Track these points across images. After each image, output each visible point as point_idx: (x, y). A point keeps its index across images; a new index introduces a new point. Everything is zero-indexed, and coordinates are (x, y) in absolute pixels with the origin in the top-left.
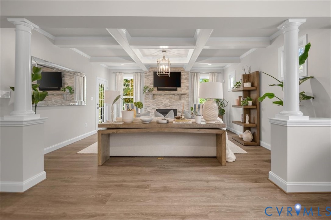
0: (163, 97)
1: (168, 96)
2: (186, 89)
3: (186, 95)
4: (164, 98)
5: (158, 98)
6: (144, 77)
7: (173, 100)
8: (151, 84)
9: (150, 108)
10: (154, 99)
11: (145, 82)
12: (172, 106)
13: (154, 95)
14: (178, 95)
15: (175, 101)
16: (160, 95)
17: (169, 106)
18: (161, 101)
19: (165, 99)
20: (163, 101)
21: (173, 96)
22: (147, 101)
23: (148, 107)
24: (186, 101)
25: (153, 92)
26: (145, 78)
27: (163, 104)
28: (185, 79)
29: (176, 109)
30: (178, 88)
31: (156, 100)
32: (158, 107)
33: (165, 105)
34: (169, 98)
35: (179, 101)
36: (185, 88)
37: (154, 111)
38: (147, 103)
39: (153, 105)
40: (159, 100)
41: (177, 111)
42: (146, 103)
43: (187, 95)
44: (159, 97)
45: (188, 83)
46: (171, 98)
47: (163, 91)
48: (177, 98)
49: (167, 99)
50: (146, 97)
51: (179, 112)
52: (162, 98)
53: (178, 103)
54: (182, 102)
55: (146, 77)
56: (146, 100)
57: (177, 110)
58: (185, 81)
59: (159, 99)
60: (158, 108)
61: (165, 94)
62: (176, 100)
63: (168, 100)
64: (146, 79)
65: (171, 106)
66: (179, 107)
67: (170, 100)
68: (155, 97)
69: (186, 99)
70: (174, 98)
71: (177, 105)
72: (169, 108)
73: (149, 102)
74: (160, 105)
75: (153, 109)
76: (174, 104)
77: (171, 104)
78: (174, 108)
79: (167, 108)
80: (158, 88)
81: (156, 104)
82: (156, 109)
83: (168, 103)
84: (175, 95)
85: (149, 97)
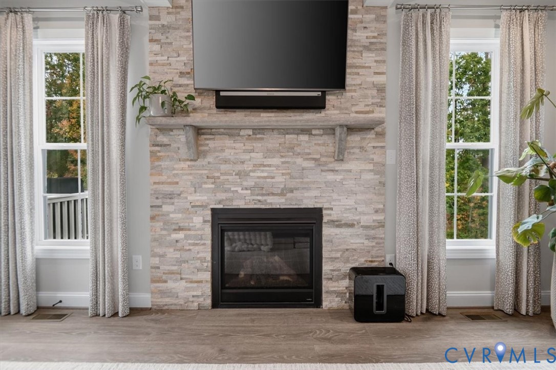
0: (249, 146)
1: (273, 141)
2: (370, 101)
3: (371, 135)
4: (252, 151)
5: (223, 150)
6: (146, 39)
7: (299, 161)
8: (182, 74)
9: (179, 203)
10: (199, 154)
11: (151, 64)
12: (297, 194)
13: (199, 131)
14: (330, 130)
15: (311, 164)
16: (232, 132)
17: (282, 194)
18: (239, 167)
19: (258, 157)
20: (247, 167)
21: (304, 137)
22: (164, 164)
23: (170, 196)
24: (371, 167)
25: (196, 119)
26: (151, 41)
27: (250, 183)
28: (367, 48)
29: (319, 211)
30: (331, 98)
31: (210, 159)
32: (222, 196)
33: (258, 189)
34: (279, 151)
35: (331, 166)
36: (365, 97)
37: (200, 219)
38: (163, 178)
39: (197, 188)
40: (226, 161)
41: (325, 219)
42: (157, 179)
43: (377, 134)
44: (228, 142)
45: (383, 68)
46: (291, 149)
47: (247, 112)
48: (322, 149)
49: (269, 153)
50: (155, 145)
51: (337, 224)
52: (245, 151)
53: (330, 177)
54: (350, 171)
55: (158, 36)
56: (159, 159)
57: (324, 212)
58: (368, 58)
59: (228, 154)
60: (220, 203)
61: (259, 130)
62: (316, 160)
63: (276, 161)
64: (156, 47)
65: (289, 195)
66: (335, 196)
67: (287, 160)
68: (207, 142)
69: (372, 156)
70: (307, 151)
71: (323, 186)
72: (283, 200)
73: (174, 169)
74: (232, 189)
75: (193, 207)
76: (307, 183)
77: (292, 184)
78: (308, 203)
79: (271, 204)
80: (222, 94)
81: (212, 183)
82: (213, 210)
83: (273, 178)
84: (314, 132)
85: (174, 145)
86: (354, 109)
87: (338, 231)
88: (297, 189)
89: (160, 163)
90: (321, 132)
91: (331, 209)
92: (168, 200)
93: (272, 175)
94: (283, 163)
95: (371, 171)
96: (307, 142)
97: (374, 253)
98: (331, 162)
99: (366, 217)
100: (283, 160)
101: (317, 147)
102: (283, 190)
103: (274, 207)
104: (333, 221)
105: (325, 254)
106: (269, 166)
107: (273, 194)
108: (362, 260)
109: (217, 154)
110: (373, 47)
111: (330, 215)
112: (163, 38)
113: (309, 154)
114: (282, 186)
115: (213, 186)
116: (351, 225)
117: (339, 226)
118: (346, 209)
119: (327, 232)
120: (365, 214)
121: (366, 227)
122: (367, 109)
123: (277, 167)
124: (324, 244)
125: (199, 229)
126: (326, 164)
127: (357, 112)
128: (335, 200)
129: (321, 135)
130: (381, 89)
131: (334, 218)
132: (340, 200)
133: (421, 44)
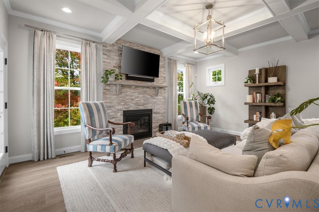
0: (134, 91)
1: (141, 90)
2: (163, 81)
3: (163, 90)
4: (135, 93)
5: (127, 92)
6: (102, 53)
7: (147, 96)
9: (113, 109)
11: (104, 62)
12: (146, 105)
14: (154, 88)
15: (149, 97)
16: (129, 87)
17: (143, 105)
18: (131, 98)
19: (136, 94)
20: (134, 97)
21: (148, 89)
22: (108, 96)
24: (163, 98)
26: (103, 54)
27: (134, 102)
29: (151, 110)
30: (156, 79)
31: (123, 95)
32: (126, 106)
33: (137, 104)
34: (142, 93)
36: (161, 79)
37: (120, 114)
38: (108, 101)
39: (119, 104)
40: (128, 96)
41: (153, 112)
42: (105, 101)
43: (164, 89)
44: (128, 90)
45: (165, 73)
46: (145, 92)
47: (134, 81)
48: (152, 93)
49: (139, 93)
50: (105, 90)
51: (156, 113)
52: (133, 93)
53: (154, 100)
54: (158, 99)
55: (106, 53)
56: (106, 94)
57: (153, 110)
58: (162, 70)
59: (128, 93)
60: (126, 108)
61: (137, 87)
62: (151, 96)
63: (141, 96)
64: (106, 57)
65: (145, 105)
67: (144, 95)
68: (122, 89)
69: (163, 95)
70: (149, 93)
71: (152, 103)
72: (143, 107)
73: (112, 98)
74: (130, 104)
75: (118, 110)
76: (149, 102)
77: (145, 102)
78: (149, 108)
79: (140, 108)
80: (129, 75)
81: (124, 102)
82: (123, 111)
83: (140, 101)
84: (150, 88)
85: (111, 90)
86: (159, 82)
87: (156, 115)
88: (146, 104)
89: (106, 96)
90: (152, 88)
91: (154, 109)
92: (110, 108)
93: (140, 100)
94: (143, 96)
95: (163, 99)
96: (149, 91)
97: (163, 120)
98: (154, 96)
99: (162, 111)
100: (143, 95)
101: (151, 92)
102: (143, 104)
103: (141, 109)
104: (155, 112)
105: (153, 121)
106: (139, 97)
107: (141, 105)
108: (161, 122)
109: (125, 93)
110: (163, 67)
111: (154, 111)
112: (108, 54)
113: (149, 94)
114: (143, 103)
115: (124, 103)
116: (159, 113)
117: (156, 114)
118: (158, 109)
119: (154, 115)
120: (162, 110)
121: (162, 113)
122: (162, 83)
123: (142, 98)
124: (153, 119)
125: (119, 118)
126: (153, 97)
127: (160, 83)
128: (155, 107)
129: (152, 89)
130: (165, 78)
131: (155, 111)
132: (156, 107)
133: (173, 69)
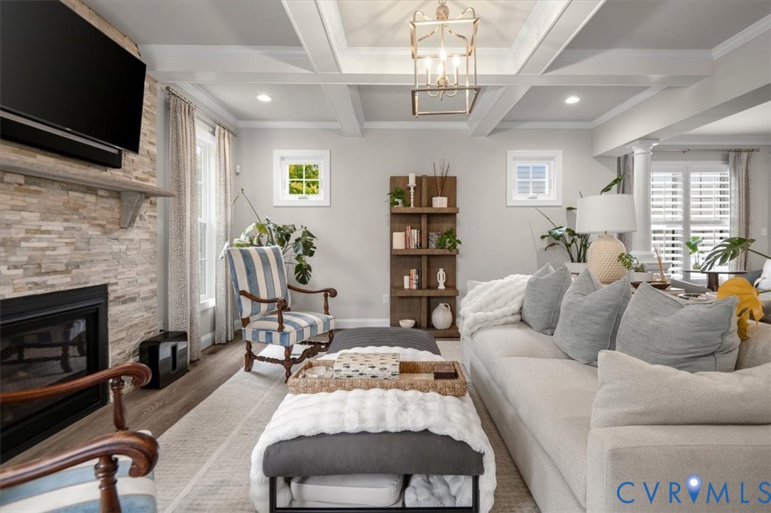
1: (55, 197)
2: (148, 170)
3: (148, 203)
7: (85, 226)
12: (83, 270)
14: (116, 194)
15: (95, 232)
17: (66, 272)
19: (32, 218)
20: (16, 233)
21: (91, 198)
24: (147, 236)
27: (20, 257)
29: (105, 287)
30: (128, 157)
34: (62, 213)
35: (116, 234)
36: (143, 164)
41: (111, 297)
43: (151, 203)
46: (75, 210)
48: (108, 214)
49: (48, 214)
51: (123, 300)
53: (116, 247)
54: (132, 240)
57: (110, 288)
62: (102, 226)
63: (57, 226)
65: (75, 272)
66: (120, 269)
67: (71, 225)
69: (149, 225)
70: (93, 215)
71: (110, 257)
72: (68, 279)
76: (96, 255)
77: (77, 257)
78: (95, 281)
79: (53, 286)
83: (54, 249)
84: (100, 193)
86: (135, 174)
87: (123, 307)
88: (84, 263)
90: (106, 194)
91: (116, 284)
93: (54, 245)
94: (66, 229)
95: (147, 240)
96: (95, 204)
97: (151, 323)
98: (116, 230)
99: (144, 288)
100: (66, 224)
101: (104, 212)
102: (67, 265)
103: (57, 289)
104: (119, 298)
105: (111, 338)
106: (48, 232)
107: (56, 272)
108: (142, 334)
111: (115, 291)
113: (95, 219)
114: (65, 261)
116: (133, 300)
117: (124, 302)
118: (129, 282)
119: (114, 310)
120: (142, 285)
121: (145, 299)
122: (144, 176)
123: (60, 234)
124: (110, 326)
126: (111, 231)
127: (136, 178)
128: (120, 273)
129: (107, 198)
130: (153, 160)
131: (119, 293)
132: (124, 273)
